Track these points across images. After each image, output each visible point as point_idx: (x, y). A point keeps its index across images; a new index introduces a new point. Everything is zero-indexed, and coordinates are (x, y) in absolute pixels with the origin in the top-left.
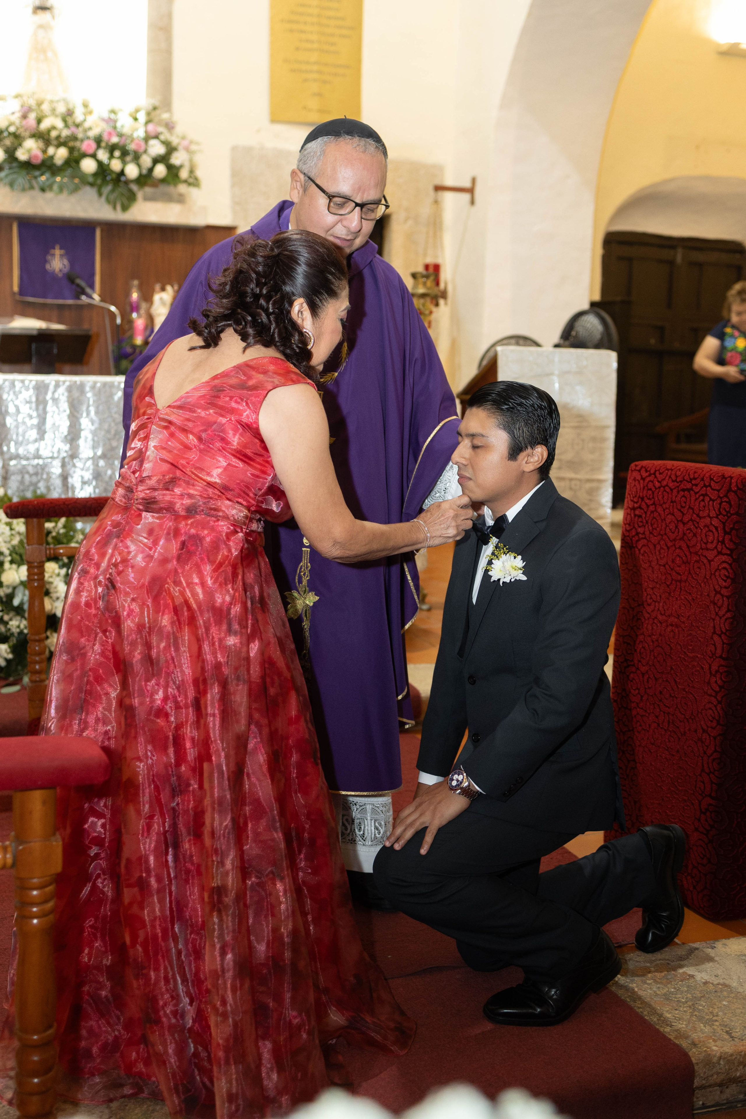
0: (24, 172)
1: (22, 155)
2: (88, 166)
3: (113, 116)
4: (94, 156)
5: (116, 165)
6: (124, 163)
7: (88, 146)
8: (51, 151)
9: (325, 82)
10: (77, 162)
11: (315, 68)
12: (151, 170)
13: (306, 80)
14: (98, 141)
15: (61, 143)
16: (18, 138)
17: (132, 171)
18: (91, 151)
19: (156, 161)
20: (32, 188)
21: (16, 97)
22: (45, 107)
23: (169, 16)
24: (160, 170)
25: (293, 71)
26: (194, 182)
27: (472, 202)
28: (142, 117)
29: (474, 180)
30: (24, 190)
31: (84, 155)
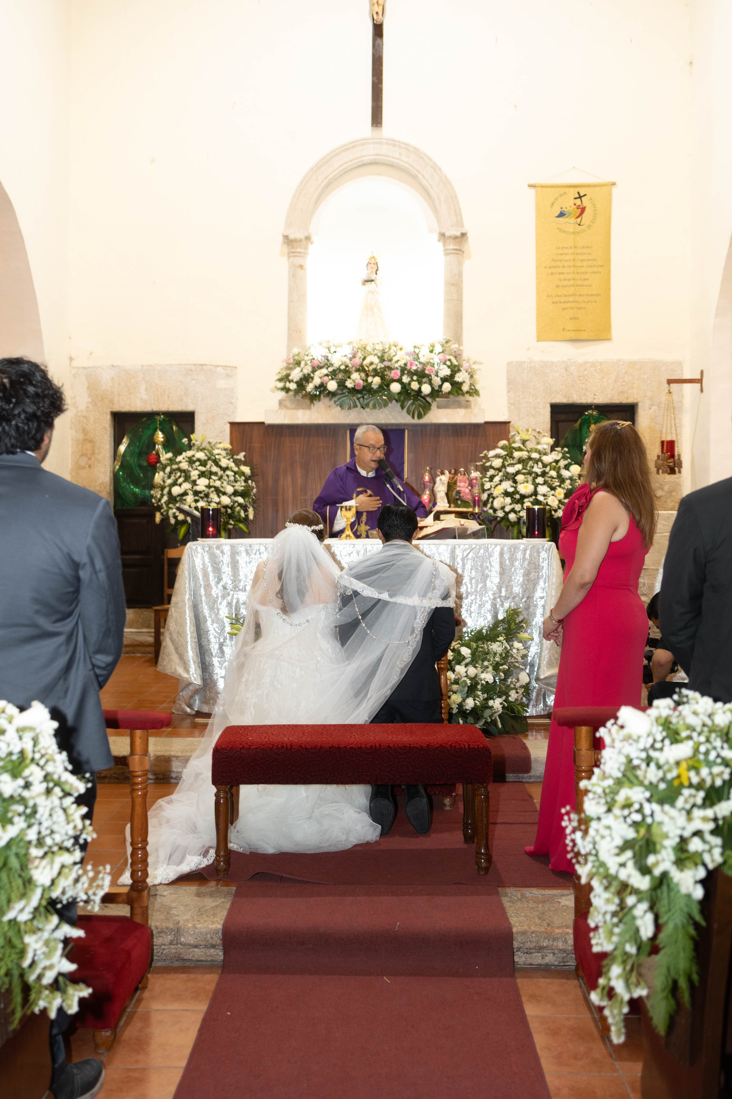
0: (350, 395)
1: (349, 384)
2: (395, 388)
3: (417, 351)
4: (399, 381)
5: (415, 386)
6: (420, 383)
7: (395, 374)
8: (370, 379)
9: (579, 309)
10: (388, 386)
11: (571, 299)
12: (440, 386)
13: (563, 309)
14: (403, 370)
15: (376, 373)
16: (347, 372)
17: (426, 389)
18: (397, 378)
19: (444, 380)
20: (355, 406)
21: (349, 343)
22: (369, 348)
23: (460, 274)
24: (447, 387)
25: (553, 303)
26: (474, 392)
27: (702, 391)
28: (438, 349)
29: (702, 373)
30: (350, 408)
31: (393, 381)
